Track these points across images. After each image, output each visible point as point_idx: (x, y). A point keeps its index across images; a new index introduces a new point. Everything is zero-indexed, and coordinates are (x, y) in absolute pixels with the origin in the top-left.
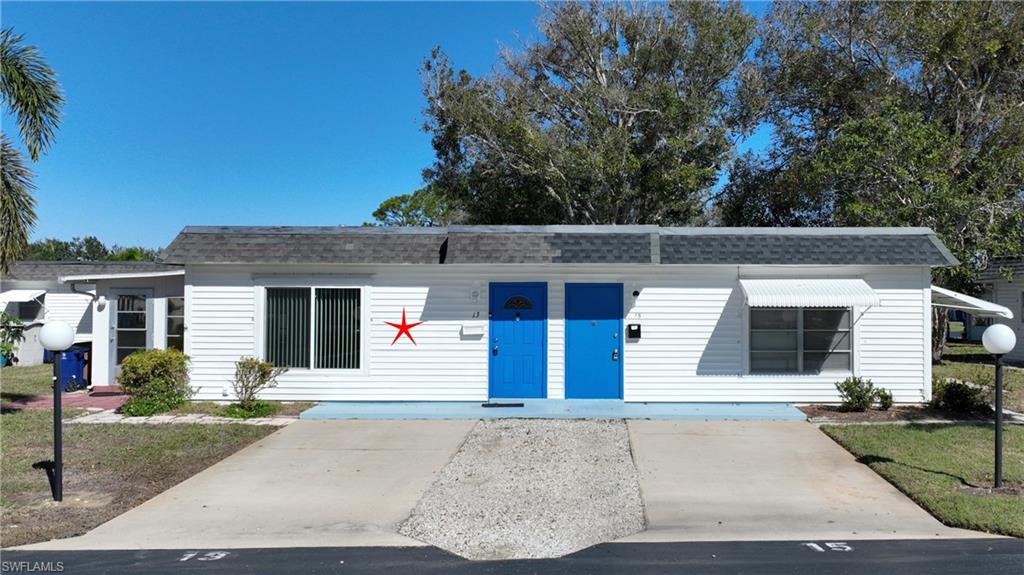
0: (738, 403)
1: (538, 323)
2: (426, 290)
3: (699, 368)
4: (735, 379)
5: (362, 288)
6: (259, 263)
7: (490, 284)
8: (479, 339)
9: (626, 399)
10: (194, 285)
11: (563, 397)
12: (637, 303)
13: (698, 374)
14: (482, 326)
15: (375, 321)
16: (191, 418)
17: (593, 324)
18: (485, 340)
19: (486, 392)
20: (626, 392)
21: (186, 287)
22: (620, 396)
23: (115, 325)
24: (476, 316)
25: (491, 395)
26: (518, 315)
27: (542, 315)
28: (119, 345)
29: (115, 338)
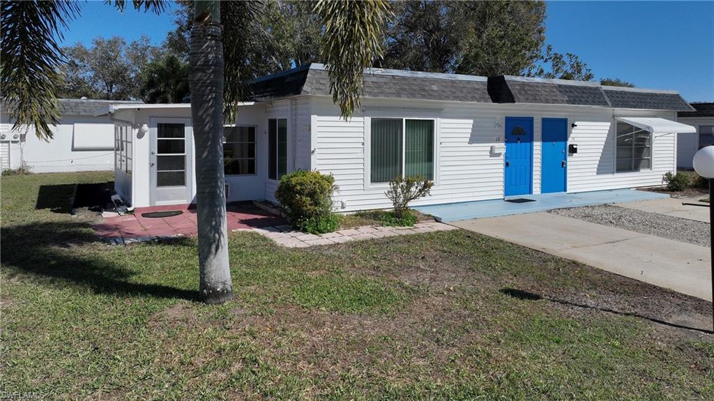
0: (611, 190)
1: (528, 144)
2: (472, 121)
3: (598, 170)
4: (610, 176)
5: (435, 119)
6: (380, 97)
7: (506, 117)
8: (499, 156)
9: (568, 192)
10: (318, 115)
11: (540, 193)
12: (573, 131)
13: (598, 173)
14: (501, 147)
15: (443, 145)
16: (343, 236)
17: (554, 145)
18: (502, 157)
19: (502, 192)
20: (568, 187)
21: (312, 116)
22: (565, 190)
23: (156, 150)
24: (498, 140)
25: (506, 194)
26: (519, 139)
27: (531, 140)
28: (159, 168)
29: (155, 161)
